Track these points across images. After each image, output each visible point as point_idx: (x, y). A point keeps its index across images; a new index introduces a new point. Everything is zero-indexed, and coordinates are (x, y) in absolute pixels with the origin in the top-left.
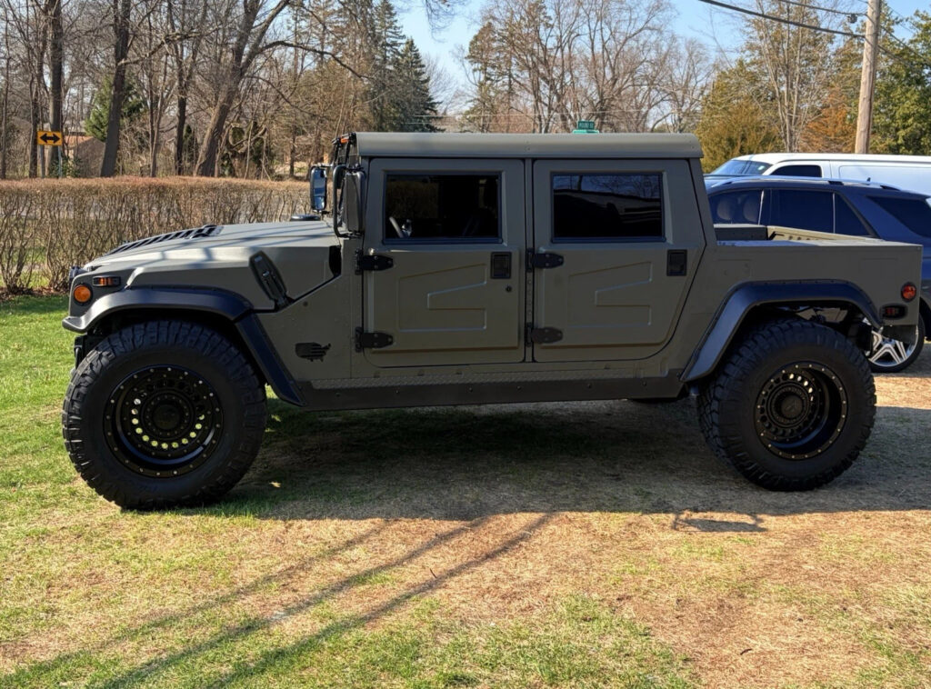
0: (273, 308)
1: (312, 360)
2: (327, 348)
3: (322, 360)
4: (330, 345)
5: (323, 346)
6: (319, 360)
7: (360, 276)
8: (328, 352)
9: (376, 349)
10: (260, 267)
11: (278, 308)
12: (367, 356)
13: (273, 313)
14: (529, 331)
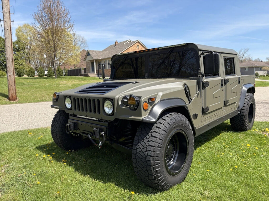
1: (195, 120)
3: (197, 119)
5: (197, 114)
8: (198, 116)
9: (207, 113)
10: (187, 89)
11: (190, 102)
12: (204, 115)
13: (189, 105)
14: (224, 102)
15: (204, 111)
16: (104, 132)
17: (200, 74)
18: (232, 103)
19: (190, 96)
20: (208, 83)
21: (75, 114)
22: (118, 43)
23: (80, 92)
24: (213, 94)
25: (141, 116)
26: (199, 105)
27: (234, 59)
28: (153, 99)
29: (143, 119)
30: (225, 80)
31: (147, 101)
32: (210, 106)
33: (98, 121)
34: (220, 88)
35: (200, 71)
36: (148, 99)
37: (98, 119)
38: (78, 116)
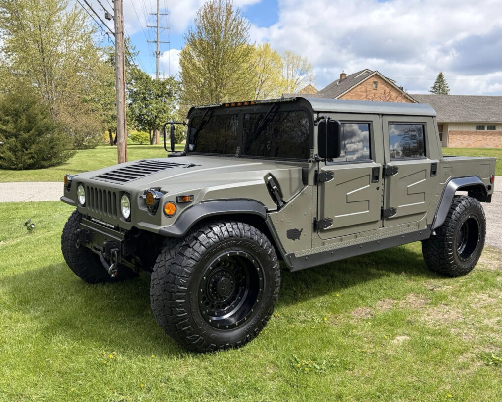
0: (276, 209)
1: (294, 240)
2: (301, 231)
3: (299, 239)
4: (302, 229)
5: (299, 230)
6: (297, 239)
7: (316, 187)
8: (302, 234)
9: (324, 229)
10: (272, 183)
11: (279, 209)
12: (319, 233)
13: (277, 212)
14: (382, 211)
15: (319, 225)
16: (117, 249)
17: (312, 157)
18: (410, 214)
19: (281, 196)
20: (329, 175)
21: (89, 215)
22: (347, 76)
23: (100, 176)
24: (347, 195)
25: (160, 224)
26: (305, 215)
27: (425, 126)
28: (187, 197)
29: (160, 231)
30: (384, 169)
31: (175, 201)
32: (336, 217)
33: (114, 229)
34: (369, 184)
35: (313, 151)
36: (177, 198)
37: (115, 226)
38: (93, 219)
